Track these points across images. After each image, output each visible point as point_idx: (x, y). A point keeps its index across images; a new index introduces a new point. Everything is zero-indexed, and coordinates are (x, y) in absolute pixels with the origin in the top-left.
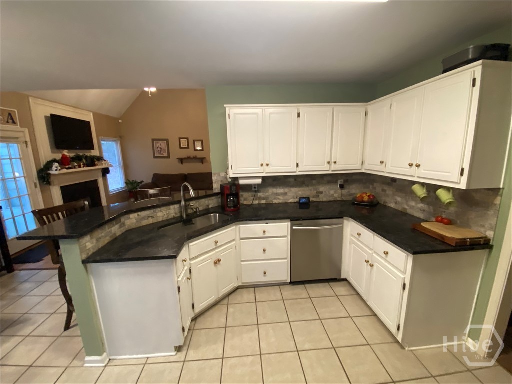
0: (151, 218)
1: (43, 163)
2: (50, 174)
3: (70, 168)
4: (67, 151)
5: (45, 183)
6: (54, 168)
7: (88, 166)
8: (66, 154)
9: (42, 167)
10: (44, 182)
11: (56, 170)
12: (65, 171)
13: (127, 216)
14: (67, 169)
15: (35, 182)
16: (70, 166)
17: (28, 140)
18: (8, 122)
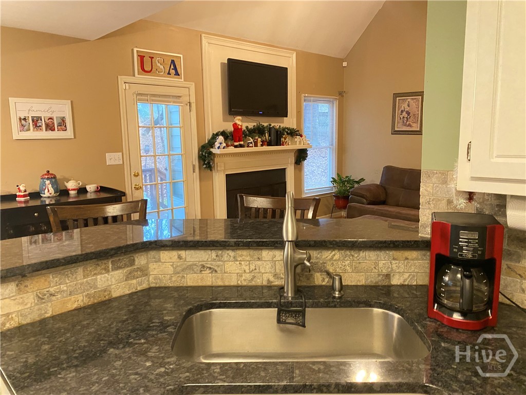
0: (208, 271)
1: (209, 135)
2: (210, 153)
3: (241, 146)
4: (240, 118)
5: (205, 166)
6: (217, 144)
8: (239, 123)
9: (207, 142)
10: (204, 164)
12: (231, 150)
13: (152, 253)
14: (236, 147)
15: (194, 164)
16: (242, 143)
17: (193, 100)
18: (169, 74)
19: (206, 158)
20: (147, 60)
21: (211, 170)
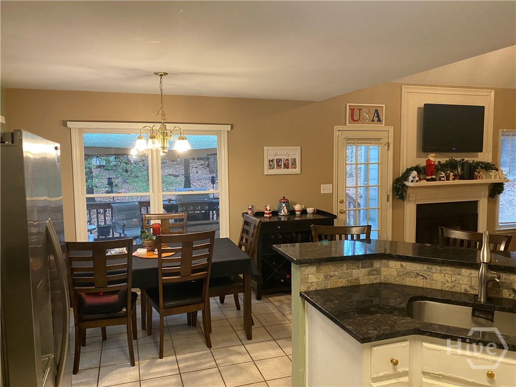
0: (421, 278)
1: (403, 170)
2: (404, 185)
3: (433, 180)
5: (398, 196)
6: (411, 178)
7: (462, 178)
8: (432, 159)
9: (401, 176)
10: (398, 195)
11: (412, 181)
12: (424, 183)
13: (384, 261)
14: (428, 180)
15: (388, 194)
16: (434, 177)
17: (391, 141)
18: (373, 121)
19: (399, 190)
20: (356, 112)
21: (403, 200)
